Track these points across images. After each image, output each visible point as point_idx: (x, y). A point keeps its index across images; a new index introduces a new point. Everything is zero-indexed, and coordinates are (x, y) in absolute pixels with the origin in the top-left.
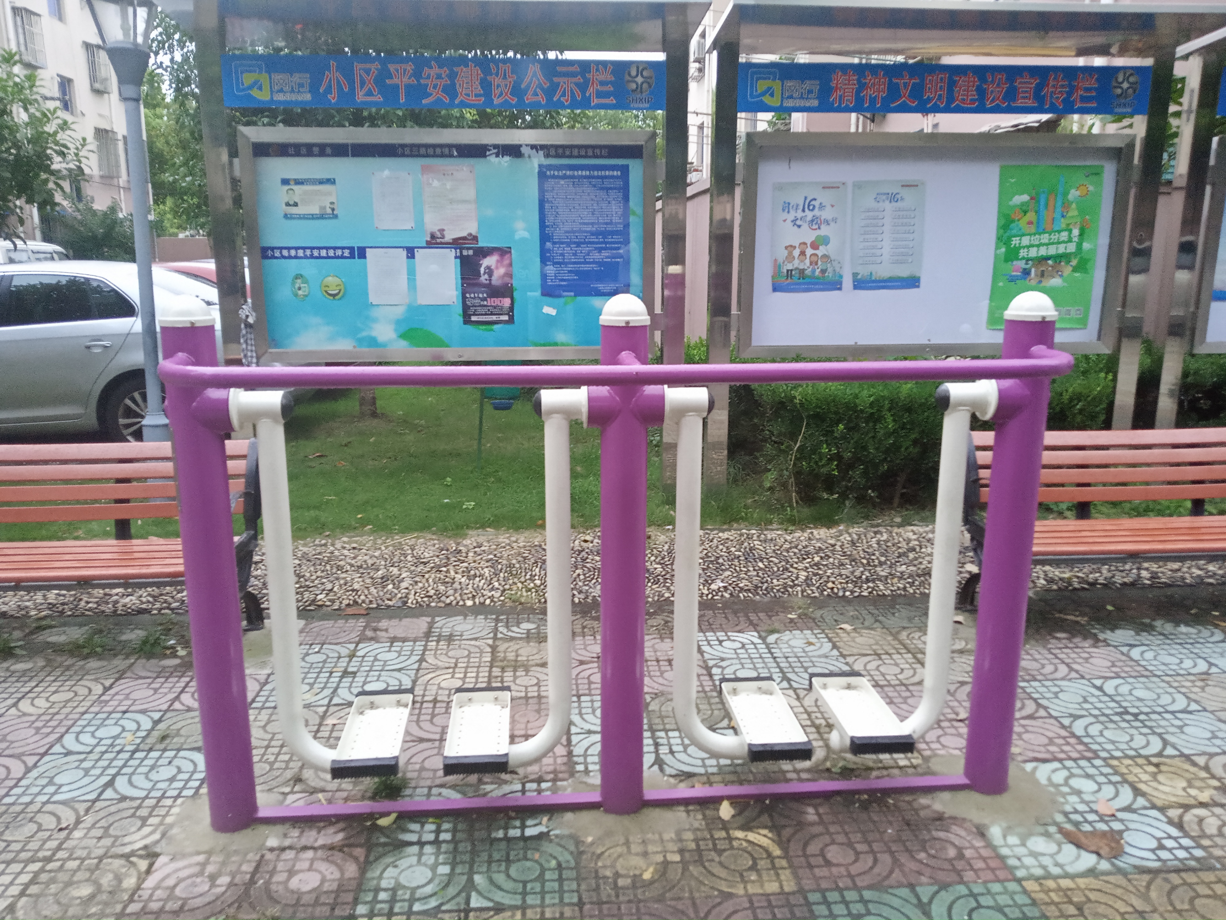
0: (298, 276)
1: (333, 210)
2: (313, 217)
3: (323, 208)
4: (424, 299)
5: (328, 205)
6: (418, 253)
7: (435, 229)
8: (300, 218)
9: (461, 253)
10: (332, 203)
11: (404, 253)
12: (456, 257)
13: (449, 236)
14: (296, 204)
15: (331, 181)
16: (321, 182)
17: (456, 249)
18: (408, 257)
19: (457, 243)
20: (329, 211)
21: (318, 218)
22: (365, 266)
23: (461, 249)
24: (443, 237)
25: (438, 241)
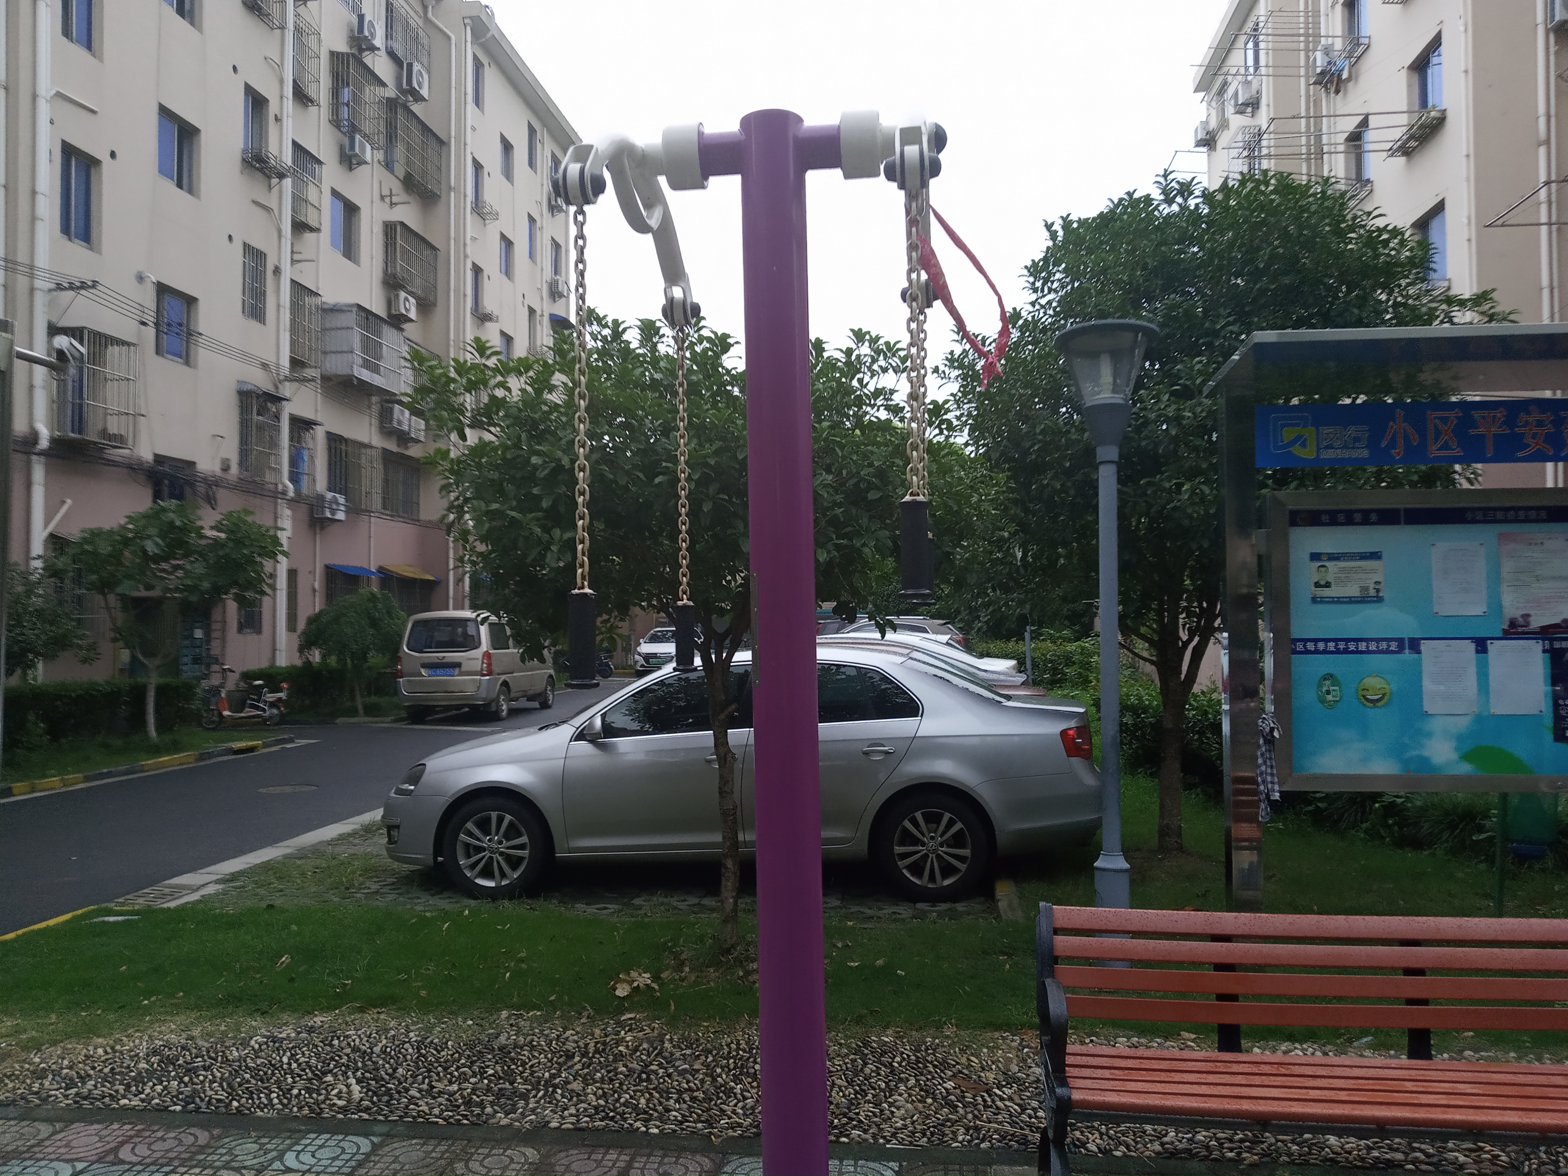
0: (1329, 677)
1: (1378, 591)
2: (1351, 601)
3: (1364, 589)
4: (1499, 708)
5: (1372, 586)
6: (1494, 647)
7: (1517, 614)
8: (1333, 602)
9: (1551, 645)
10: (1377, 583)
11: (1471, 647)
12: (1544, 651)
13: (1536, 623)
14: (1328, 585)
15: (1375, 556)
16: (1364, 556)
17: (1543, 639)
18: (1477, 652)
19: (1546, 633)
20: (1372, 592)
21: (1358, 602)
22: (1419, 663)
23: (1552, 640)
24: (1527, 624)
25: (1520, 630)
